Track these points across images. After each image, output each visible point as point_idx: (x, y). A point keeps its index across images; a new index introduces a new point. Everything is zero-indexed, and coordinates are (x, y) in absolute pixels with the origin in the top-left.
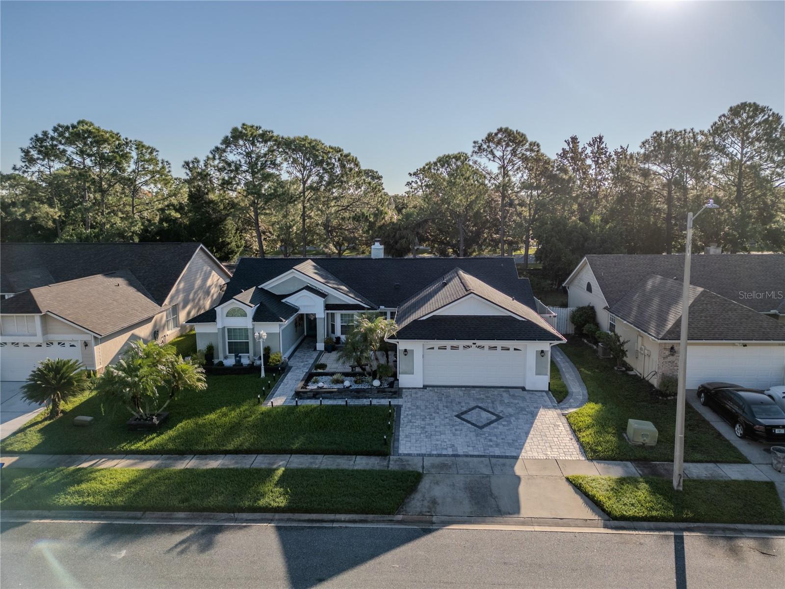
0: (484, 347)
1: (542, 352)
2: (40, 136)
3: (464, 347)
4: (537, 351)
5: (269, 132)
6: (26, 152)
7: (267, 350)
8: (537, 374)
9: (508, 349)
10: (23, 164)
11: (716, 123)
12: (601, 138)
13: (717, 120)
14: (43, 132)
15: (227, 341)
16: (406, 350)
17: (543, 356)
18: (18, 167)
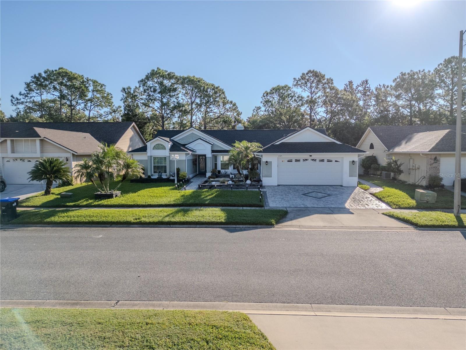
0: (316, 160)
1: (353, 161)
2: (37, 76)
3: (303, 160)
4: (350, 161)
5: (172, 73)
6: (28, 85)
7: (178, 170)
8: (350, 176)
9: (331, 161)
10: (26, 92)
11: (436, 68)
12: (367, 81)
13: (437, 66)
14: (39, 73)
15: (153, 165)
16: (267, 162)
17: (354, 164)
18: (22, 93)
